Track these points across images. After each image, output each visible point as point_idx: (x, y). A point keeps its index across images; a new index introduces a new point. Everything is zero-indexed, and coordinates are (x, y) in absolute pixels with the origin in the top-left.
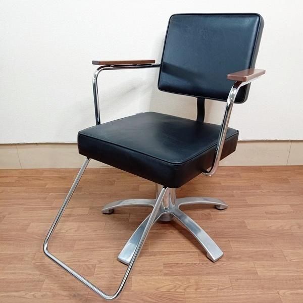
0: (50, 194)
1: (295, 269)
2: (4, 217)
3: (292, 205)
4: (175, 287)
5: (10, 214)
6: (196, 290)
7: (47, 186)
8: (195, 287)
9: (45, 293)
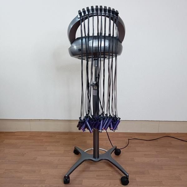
0: (46, 144)
1: (152, 178)
2: (25, 154)
3: (157, 152)
4: (101, 184)
5: (27, 152)
6: (109, 185)
7: (44, 140)
8: (109, 184)
9: (46, 185)
